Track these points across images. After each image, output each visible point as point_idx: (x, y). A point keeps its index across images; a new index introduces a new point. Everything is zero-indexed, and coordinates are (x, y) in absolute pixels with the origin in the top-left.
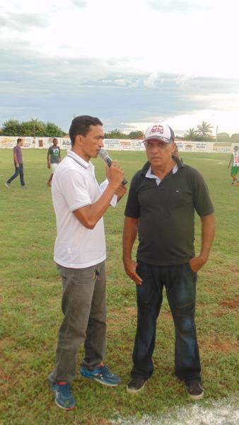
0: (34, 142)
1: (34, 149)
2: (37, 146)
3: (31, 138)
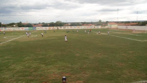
0: (56, 28)
3: (55, 27)
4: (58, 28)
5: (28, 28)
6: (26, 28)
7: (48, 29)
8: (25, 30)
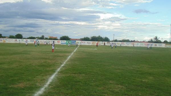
1: (102, 45)
2: (103, 44)
3: (102, 42)
4: (104, 43)
5: (65, 41)
6: (63, 42)
7: (91, 44)
8: (61, 43)
